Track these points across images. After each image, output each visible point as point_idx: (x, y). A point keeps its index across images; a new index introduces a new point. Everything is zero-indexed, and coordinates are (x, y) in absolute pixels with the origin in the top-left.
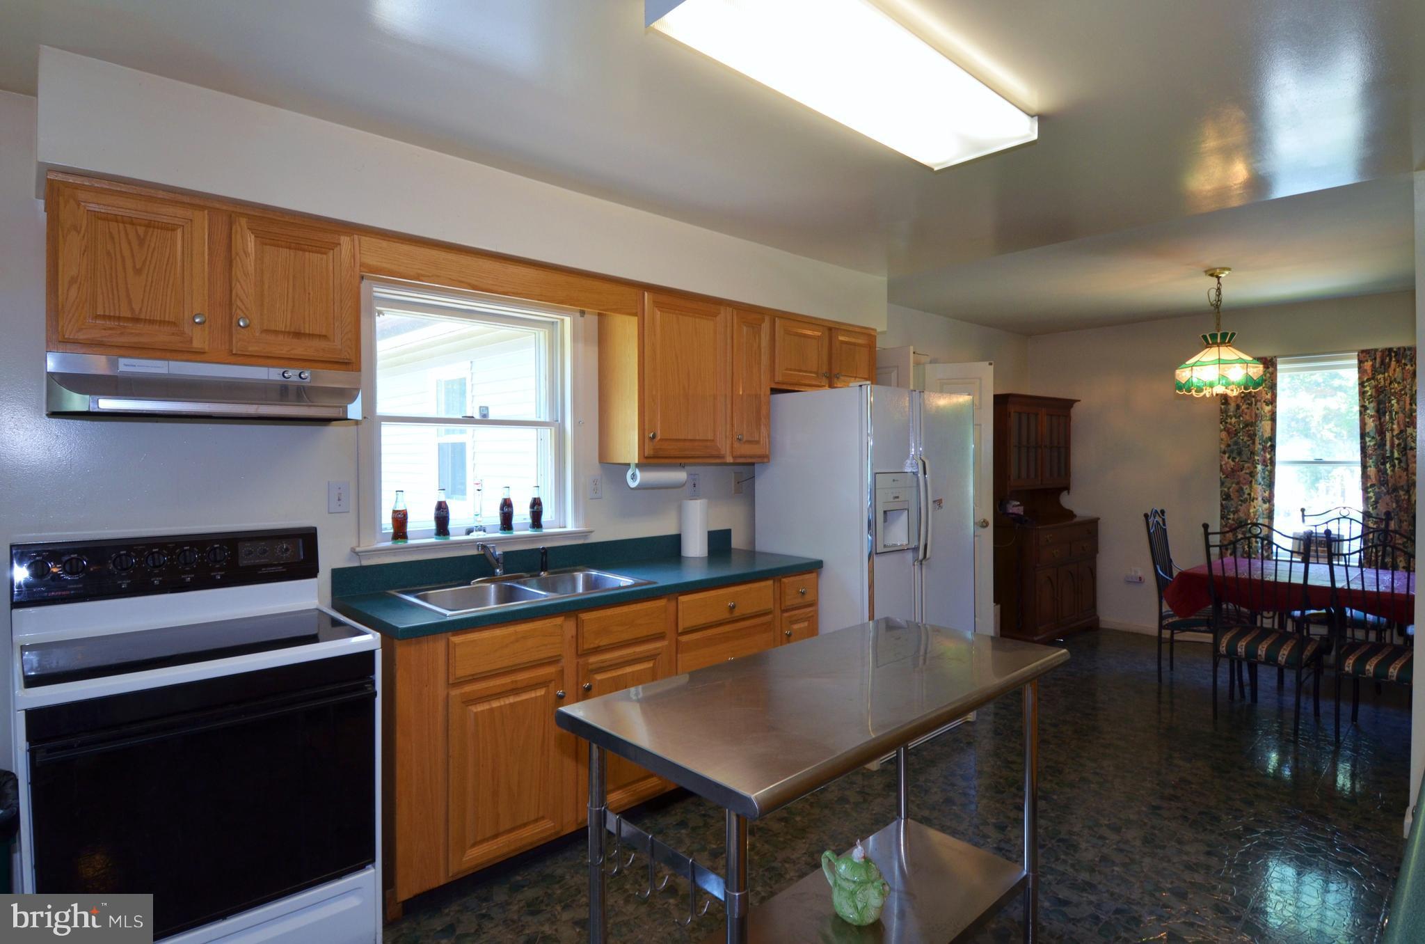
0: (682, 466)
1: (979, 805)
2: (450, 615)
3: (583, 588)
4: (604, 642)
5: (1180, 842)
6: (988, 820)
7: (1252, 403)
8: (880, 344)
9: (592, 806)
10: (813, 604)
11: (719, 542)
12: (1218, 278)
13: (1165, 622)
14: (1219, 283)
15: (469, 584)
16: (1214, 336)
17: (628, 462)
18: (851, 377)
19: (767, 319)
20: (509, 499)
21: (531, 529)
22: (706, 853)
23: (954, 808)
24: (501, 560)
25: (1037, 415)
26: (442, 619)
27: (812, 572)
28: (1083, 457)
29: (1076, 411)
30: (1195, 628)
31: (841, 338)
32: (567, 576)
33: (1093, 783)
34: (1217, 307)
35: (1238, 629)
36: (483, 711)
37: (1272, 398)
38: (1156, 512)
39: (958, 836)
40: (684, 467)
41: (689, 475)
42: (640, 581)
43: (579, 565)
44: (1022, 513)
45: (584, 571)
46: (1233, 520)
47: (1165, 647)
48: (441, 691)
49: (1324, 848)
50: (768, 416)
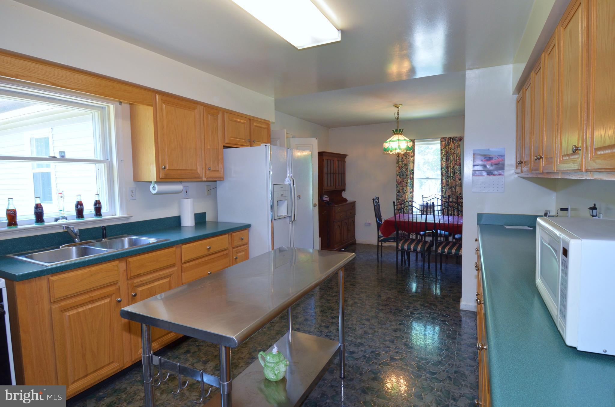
0: (180, 182)
1: (318, 319)
2: (48, 265)
3: (128, 245)
4: (142, 271)
5: (390, 321)
6: (322, 325)
7: (407, 156)
8: (272, 128)
9: (144, 355)
10: (246, 244)
11: (200, 219)
12: (398, 108)
13: (380, 239)
14: (398, 110)
15: (59, 248)
16: (396, 130)
17: (150, 181)
18: (260, 142)
19: (220, 112)
20: (81, 202)
21: (95, 217)
22: (201, 363)
23: (309, 322)
24: (78, 234)
25: (333, 160)
26: (43, 268)
27: (246, 230)
28: (350, 178)
29: (347, 159)
30: (390, 241)
31: (255, 124)
32: (118, 240)
33: (359, 304)
34: (398, 119)
35: (404, 240)
36: (73, 314)
37: (413, 155)
38: (376, 198)
39: (310, 333)
40: (181, 183)
41: (184, 187)
42: (161, 240)
43: (125, 234)
44: (328, 200)
45: (128, 237)
46: (401, 200)
47: (380, 249)
48: (46, 306)
49: (436, 316)
50: (223, 158)
